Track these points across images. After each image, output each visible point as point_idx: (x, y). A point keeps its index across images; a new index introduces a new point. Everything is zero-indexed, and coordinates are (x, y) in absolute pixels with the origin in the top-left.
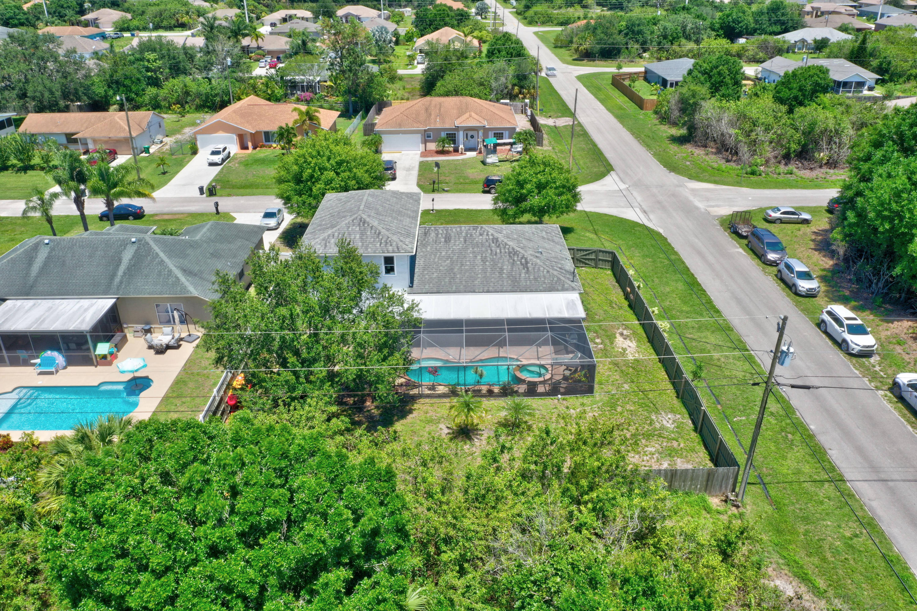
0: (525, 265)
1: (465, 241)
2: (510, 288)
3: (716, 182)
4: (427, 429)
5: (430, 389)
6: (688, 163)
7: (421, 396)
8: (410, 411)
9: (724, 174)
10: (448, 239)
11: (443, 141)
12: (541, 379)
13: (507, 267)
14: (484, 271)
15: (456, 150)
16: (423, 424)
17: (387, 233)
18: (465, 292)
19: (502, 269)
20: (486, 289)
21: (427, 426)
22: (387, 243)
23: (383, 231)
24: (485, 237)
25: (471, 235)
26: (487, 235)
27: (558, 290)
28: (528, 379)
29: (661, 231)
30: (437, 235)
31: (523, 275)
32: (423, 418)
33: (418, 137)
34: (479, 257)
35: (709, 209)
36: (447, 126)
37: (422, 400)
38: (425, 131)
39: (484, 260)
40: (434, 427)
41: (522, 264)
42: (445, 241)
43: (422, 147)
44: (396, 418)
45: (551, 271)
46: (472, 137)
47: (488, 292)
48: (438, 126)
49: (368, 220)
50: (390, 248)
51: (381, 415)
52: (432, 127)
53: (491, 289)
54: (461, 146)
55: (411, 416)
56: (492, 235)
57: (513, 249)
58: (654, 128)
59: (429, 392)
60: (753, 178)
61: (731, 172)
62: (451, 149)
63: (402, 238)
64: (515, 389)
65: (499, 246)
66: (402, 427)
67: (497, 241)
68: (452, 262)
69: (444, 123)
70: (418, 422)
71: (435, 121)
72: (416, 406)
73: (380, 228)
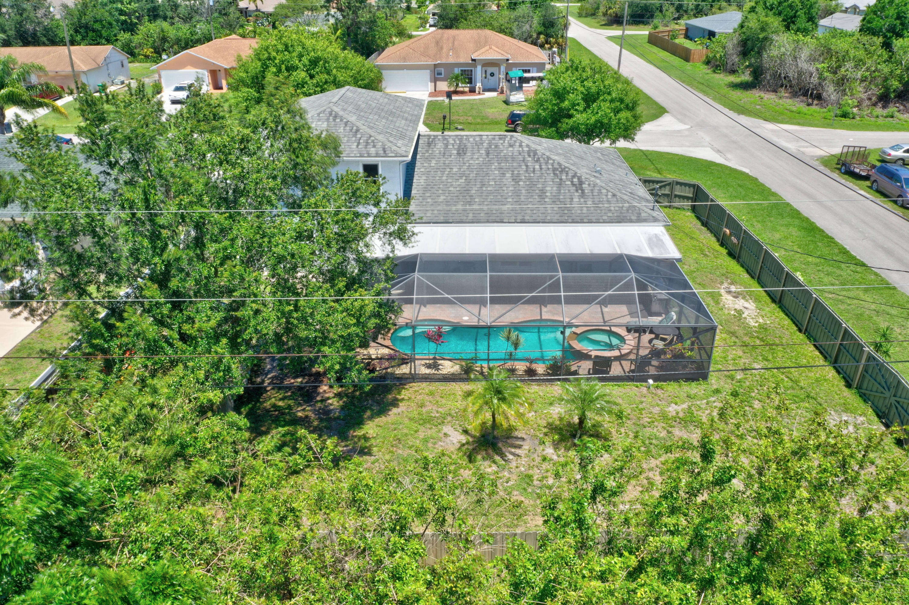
0: (579, 186)
1: (488, 154)
2: (557, 217)
3: (799, 124)
4: (421, 435)
5: (429, 366)
6: (758, 107)
7: (413, 378)
8: (395, 403)
9: (807, 116)
10: (462, 151)
11: (457, 78)
12: (616, 353)
13: (551, 189)
14: (517, 193)
15: (472, 91)
16: (414, 426)
17: (369, 131)
18: (488, 222)
19: (543, 192)
20: (519, 218)
21: (422, 429)
22: (367, 143)
23: (364, 128)
24: (517, 148)
25: (496, 146)
26: (521, 146)
27: (631, 221)
28: (593, 354)
29: (747, 171)
30: (446, 145)
31: (576, 200)
32: (415, 414)
33: (426, 74)
34: (508, 175)
35: (802, 149)
36: (462, 60)
37: (415, 386)
38: (435, 66)
39: (516, 179)
40: (434, 429)
41: (573, 184)
42: (458, 154)
43: (430, 87)
44: (369, 413)
45: (618, 194)
46: (492, 75)
47: (523, 222)
48: (451, 60)
49: (341, 113)
50: (373, 151)
51: (343, 408)
52: (444, 61)
53: (527, 218)
54: (479, 85)
55: (395, 410)
56: (528, 146)
57: (559, 164)
58: (707, 77)
59: (428, 371)
60: (847, 121)
61: (815, 114)
62: (467, 89)
63: (391, 139)
64: (573, 368)
65: (538, 161)
66: (376, 430)
67: (535, 153)
68: (468, 181)
69: (458, 57)
70: (406, 421)
71: (448, 55)
72: (404, 394)
73: (359, 124)
